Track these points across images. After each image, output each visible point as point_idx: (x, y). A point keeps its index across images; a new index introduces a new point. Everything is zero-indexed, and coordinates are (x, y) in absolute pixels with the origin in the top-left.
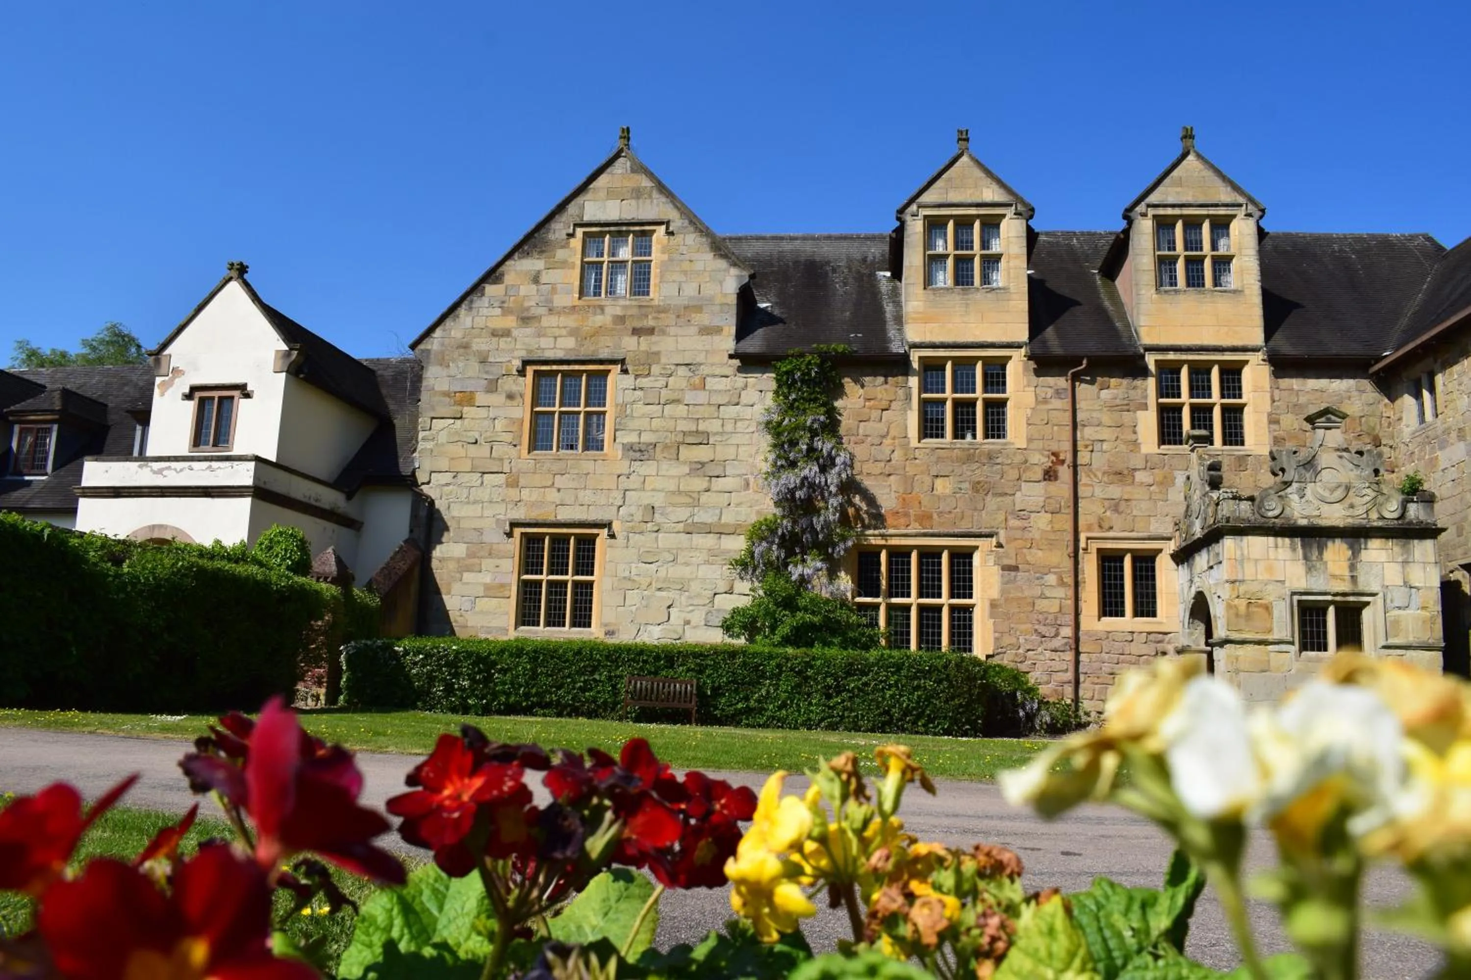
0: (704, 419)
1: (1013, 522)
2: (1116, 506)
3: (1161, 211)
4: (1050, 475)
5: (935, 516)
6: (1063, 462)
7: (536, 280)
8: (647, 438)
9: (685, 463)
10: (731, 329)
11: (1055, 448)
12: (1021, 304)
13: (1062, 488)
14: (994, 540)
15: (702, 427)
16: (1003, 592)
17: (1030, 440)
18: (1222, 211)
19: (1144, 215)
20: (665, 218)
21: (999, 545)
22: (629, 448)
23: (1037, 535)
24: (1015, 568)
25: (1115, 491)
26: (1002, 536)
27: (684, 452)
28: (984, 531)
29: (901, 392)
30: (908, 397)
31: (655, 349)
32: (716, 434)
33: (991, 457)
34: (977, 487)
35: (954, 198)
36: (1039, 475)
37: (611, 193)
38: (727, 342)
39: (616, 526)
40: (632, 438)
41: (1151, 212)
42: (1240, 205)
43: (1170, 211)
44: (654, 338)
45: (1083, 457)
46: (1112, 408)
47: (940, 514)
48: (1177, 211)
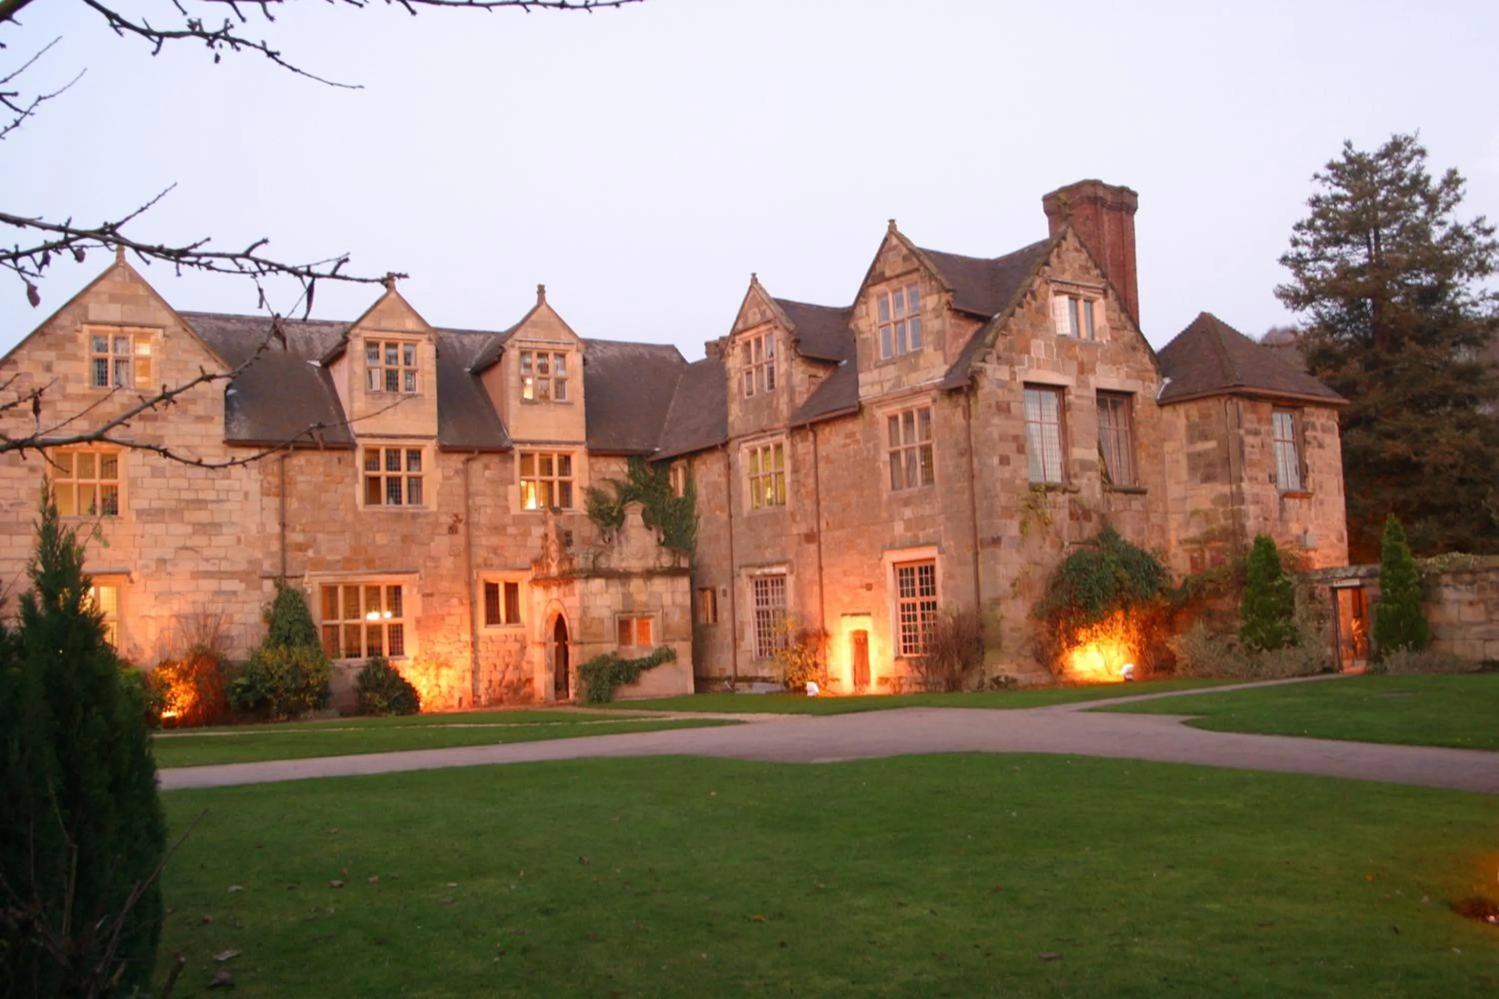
0: (203, 490)
1: (430, 564)
2: (495, 551)
3: (524, 345)
4: (453, 530)
5: (377, 561)
6: (460, 521)
7: (48, 368)
8: (156, 504)
9: (189, 523)
10: (220, 419)
11: (455, 511)
12: (432, 407)
13: (460, 539)
14: (417, 576)
15: (201, 496)
16: (424, 611)
17: (439, 506)
18: (562, 347)
19: (513, 346)
20: (160, 322)
21: (421, 578)
22: (140, 513)
23: (445, 572)
24: (431, 595)
25: (495, 541)
26: (422, 571)
27: (188, 516)
28: (411, 569)
29: (350, 471)
30: (356, 475)
31: (159, 433)
32: (213, 501)
33: (414, 516)
34: (405, 539)
35: (385, 324)
36: (445, 529)
37: (114, 298)
38: (217, 429)
39: (135, 576)
40: (144, 504)
41: (517, 344)
42: (572, 344)
43: (529, 345)
44: (158, 424)
45: (475, 518)
46: (492, 481)
47: (380, 559)
48: (534, 345)
